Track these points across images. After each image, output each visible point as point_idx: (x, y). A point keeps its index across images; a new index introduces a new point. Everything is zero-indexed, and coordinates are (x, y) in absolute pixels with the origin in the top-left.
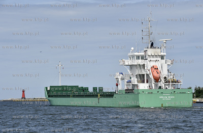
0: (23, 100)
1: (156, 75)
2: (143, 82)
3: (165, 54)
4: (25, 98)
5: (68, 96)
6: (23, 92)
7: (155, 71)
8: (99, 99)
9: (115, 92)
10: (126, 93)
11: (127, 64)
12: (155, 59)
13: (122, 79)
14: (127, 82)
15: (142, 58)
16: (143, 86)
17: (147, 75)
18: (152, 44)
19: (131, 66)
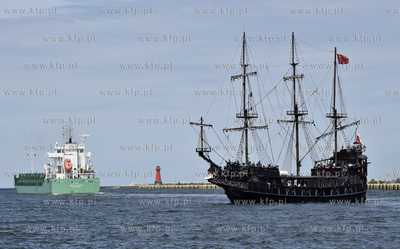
0: (158, 186)
1: (67, 167)
4: (161, 183)
7: (67, 163)
8: (37, 187)
16: (61, 176)
18: (70, 141)
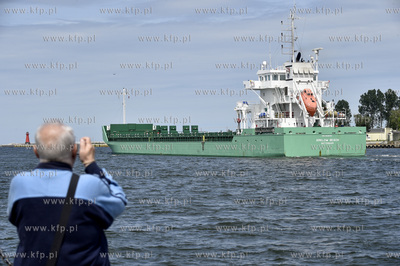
0: (27, 145)
1: (310, 104)
2: (287, 116)
3: (317, 72)
4: (29, 143)
5: (146, 140)
6: (28, 135)
7: (309, 98)
8: (203, 144)
9: (235, 133)
10: (257, 133)
11: (257, 87)
12: (306, 79)
13: (249, 112)
14: (260, 117)
15: (283, 78)
17: (294, 105)
18: (299, 55)
19: (263, 92)
